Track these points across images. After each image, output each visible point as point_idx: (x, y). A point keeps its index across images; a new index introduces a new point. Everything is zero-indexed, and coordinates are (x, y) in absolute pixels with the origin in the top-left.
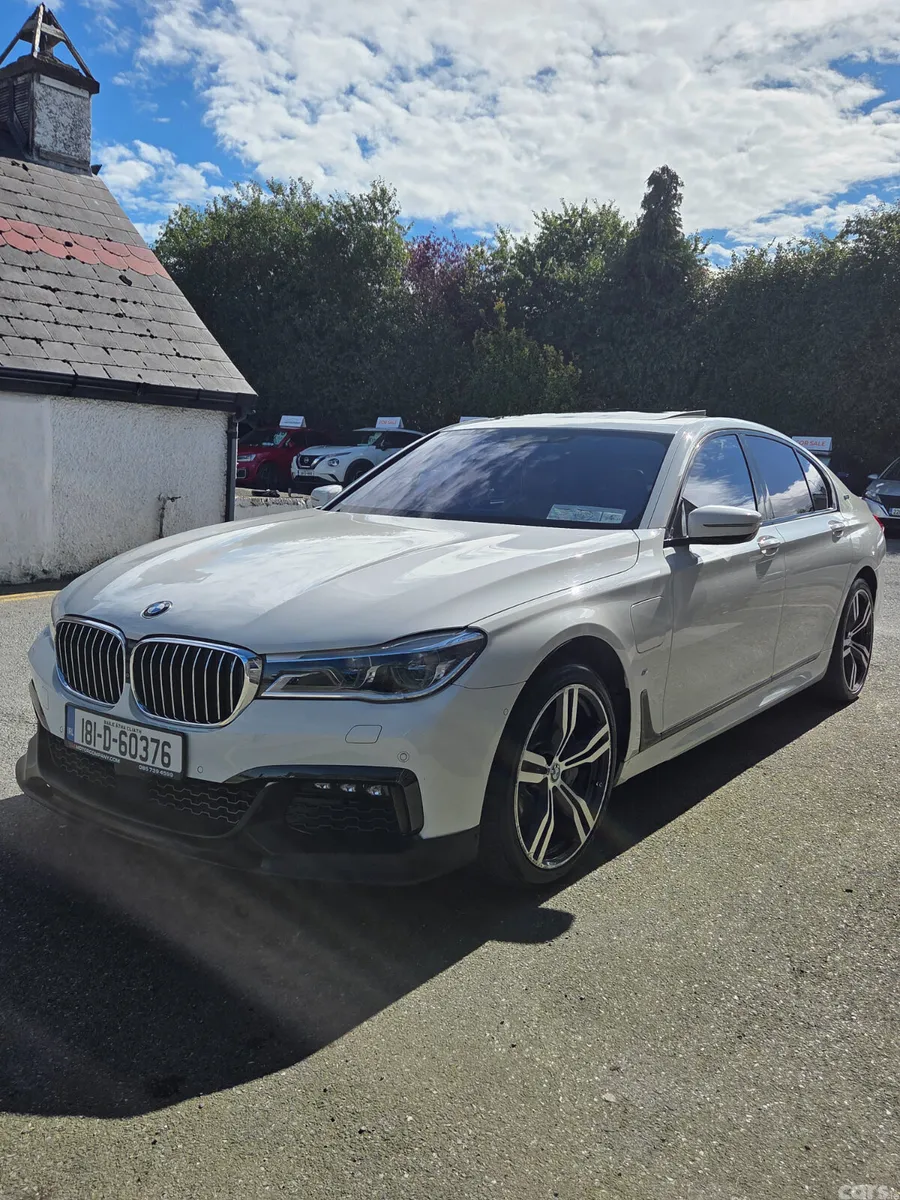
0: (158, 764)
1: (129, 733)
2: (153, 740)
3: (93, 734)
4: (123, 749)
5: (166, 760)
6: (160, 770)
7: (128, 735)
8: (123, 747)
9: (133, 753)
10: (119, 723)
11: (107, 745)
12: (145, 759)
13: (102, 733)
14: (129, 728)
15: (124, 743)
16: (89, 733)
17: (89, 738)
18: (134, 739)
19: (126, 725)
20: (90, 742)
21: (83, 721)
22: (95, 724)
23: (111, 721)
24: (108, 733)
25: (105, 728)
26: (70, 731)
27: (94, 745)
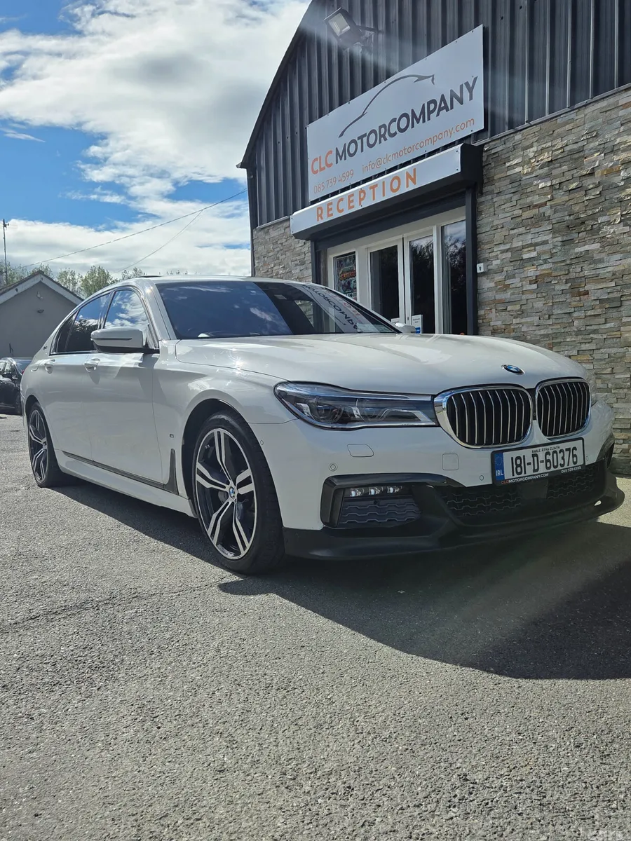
0: (571, 464)
1: (551, 452)
2: (567, 450)
3: (523, 465)
4: (548, 466)
5: (575, 459)
6: (573, 467)
7: (551, 454)
8: (548, 463)
9: (556, 464)
10: (544, 447)
11: (536, 468)
12: (564, 465)
13: (531, 461)
14: (551, 448)
15: (549, 461)
16: (518, 466)
17: (519, 470)
18: (555, 455)
19: (548, 447)
20: (521, 473)
21: (512, 458)
22: (524, 456)
23: (538, 449)
24: (535, 458)
25: (533, 456)
26: (498, 473)
27: (525, 473)
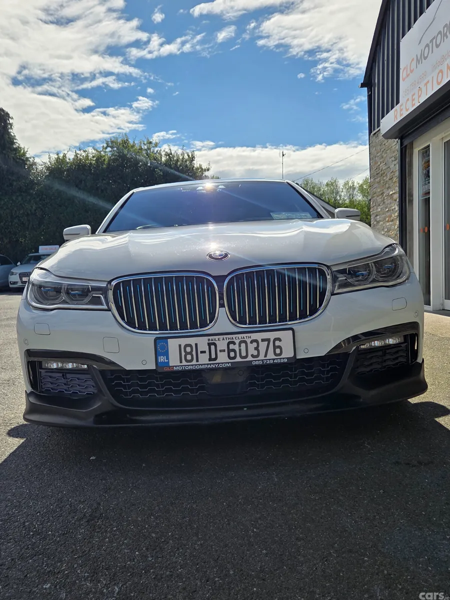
0: (271, 355)
1: (237, 342)
2: (263, 340)
4: (232, 356)
5: (278, 351)
6: (274, 360)
8: (232, 353)
9: (244, 354)
10: (225, 336)
11: (213, 356)
12: (258, 356)
13: (207, 349)
14: (237, 339)
15: (233, 350)
16: (187, 353)
17: (189, 357)
18: (243, 345)
19: (234, 336)
20: (192, 360)
21: (180, 346)
22: (196, 345)
23: (216, 337)
24: (213, 347)
25: (209, 345)
26: (162, 359)
27: (197, 361)
